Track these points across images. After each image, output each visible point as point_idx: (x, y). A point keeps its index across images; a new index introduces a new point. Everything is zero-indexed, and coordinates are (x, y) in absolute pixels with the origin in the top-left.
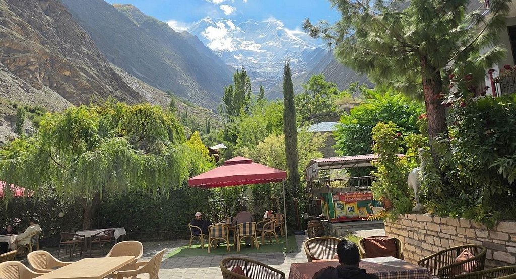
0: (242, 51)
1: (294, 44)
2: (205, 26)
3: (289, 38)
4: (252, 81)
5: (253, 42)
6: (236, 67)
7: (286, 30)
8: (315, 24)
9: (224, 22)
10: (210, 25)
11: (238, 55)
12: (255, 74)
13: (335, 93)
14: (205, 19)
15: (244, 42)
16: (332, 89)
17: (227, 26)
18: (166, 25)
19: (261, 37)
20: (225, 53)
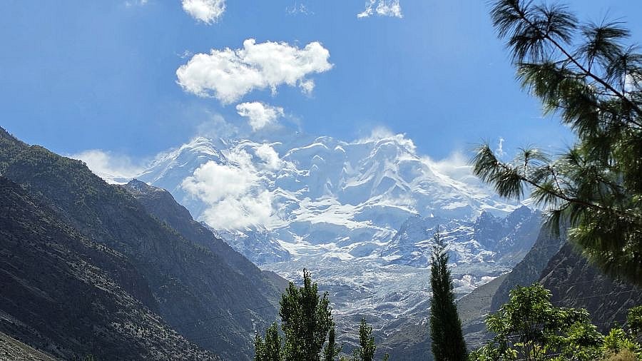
0: (301, 229)
1: (453, 201)
2: (191, 163)
3: (435, 184)
4: (336, 312)
5: (333, 200)
6: (286, 276)
7: (426, 161)
8: (508, 159)
9: (249, 150)
10: (207, 158)
11: (290, 240)
12: (344, 292)
13: (584, 342)
14: (193, 144)
15: (306, 202)
16: (578, 331)
17: (256, 160)
18: (81, 166)
19: (354, 183)
20: (253, 236)
